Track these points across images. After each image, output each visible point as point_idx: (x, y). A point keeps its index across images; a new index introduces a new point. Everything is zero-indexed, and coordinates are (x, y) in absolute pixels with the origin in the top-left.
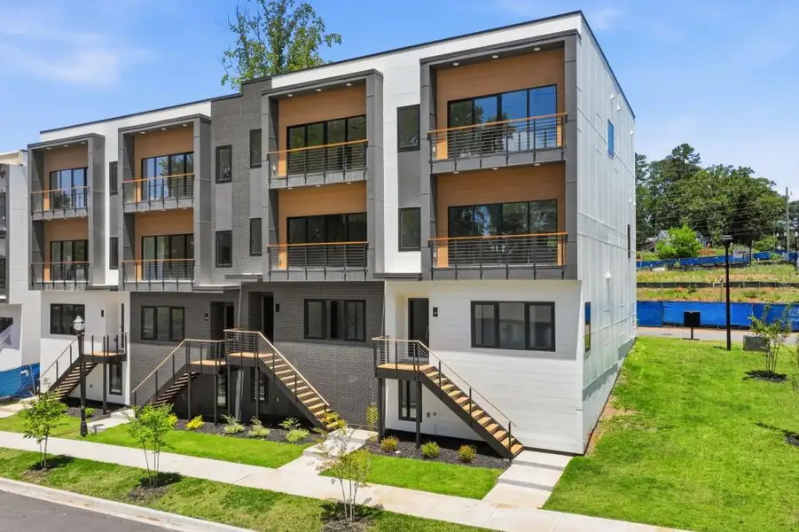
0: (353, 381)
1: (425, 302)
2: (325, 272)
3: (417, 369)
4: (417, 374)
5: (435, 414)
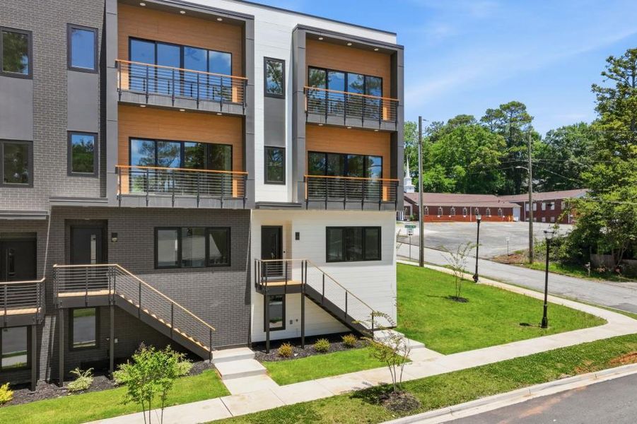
0: (216, 305)
1: (279, 230)
2: (198, 199)
3: (304, 282)
4: (303, 287)
5: (297, 320)
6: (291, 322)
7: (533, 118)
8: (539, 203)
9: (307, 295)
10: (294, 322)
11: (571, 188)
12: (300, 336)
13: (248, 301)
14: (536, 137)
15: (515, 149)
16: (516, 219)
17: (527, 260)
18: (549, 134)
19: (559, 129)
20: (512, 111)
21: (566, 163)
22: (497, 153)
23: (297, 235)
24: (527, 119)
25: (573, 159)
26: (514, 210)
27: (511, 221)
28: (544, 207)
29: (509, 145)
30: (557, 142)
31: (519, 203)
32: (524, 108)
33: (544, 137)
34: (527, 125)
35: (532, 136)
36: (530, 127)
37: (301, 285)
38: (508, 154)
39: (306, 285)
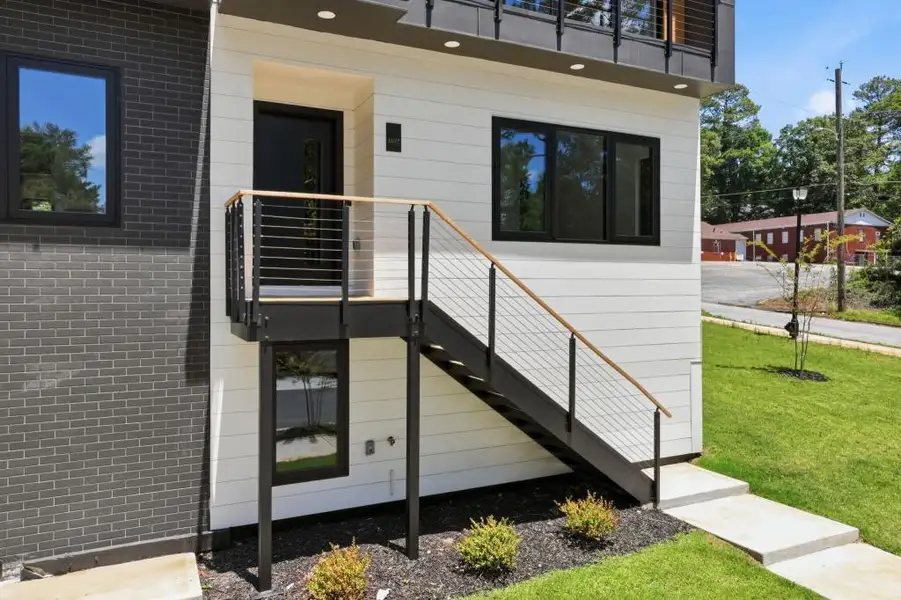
1: (329, 120)
3: (418, 296)
4: (414, 314)
5: (391, 440)
6: (370, 448)
7: (759, 108)
8: (777, 233)
9: (428, 352)
10: (381, 447)
11: (821, 211)
12: (400, 494)
13: (198, 368)
14: (765, 136)
15: (733, 153)
16: (740, 257)
17: (834, 305)
18: (784, 131)
19: (800, 123)
20: (728, 99)
21: (814, 173)
22: (709, 158)
23: (394, 134)
24: (751, 109)
25: (825, 167)
26: (737, 243)
27: (733, 260)
28: (785, 237)
29: (726, 146)
30: (798, 143)
31: (744, 234)
32: (746, 93)
33: (776, 135)
34: (751, 118)
35: (759, 134)
36: (756, 120)
37: (407, 304)
38: (722, 161)
39: (425, 306)
